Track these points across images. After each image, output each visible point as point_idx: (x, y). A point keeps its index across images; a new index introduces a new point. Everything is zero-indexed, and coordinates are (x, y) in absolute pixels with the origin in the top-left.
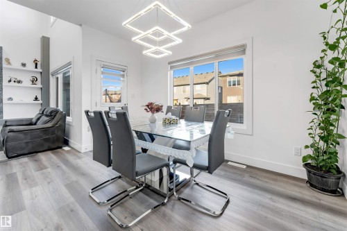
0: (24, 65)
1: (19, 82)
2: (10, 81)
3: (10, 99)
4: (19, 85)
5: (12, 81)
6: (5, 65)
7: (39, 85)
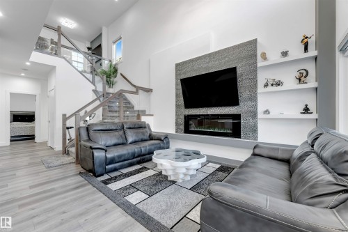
0: (285, 54)
1: (278, 84)
2: (266, 85)
3: (267, 112)
4: (279, 88)
5: (269, 85)
6: (260, 64)
7: (312, 83)
